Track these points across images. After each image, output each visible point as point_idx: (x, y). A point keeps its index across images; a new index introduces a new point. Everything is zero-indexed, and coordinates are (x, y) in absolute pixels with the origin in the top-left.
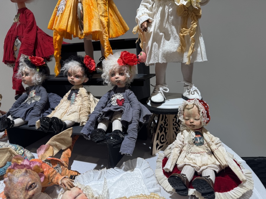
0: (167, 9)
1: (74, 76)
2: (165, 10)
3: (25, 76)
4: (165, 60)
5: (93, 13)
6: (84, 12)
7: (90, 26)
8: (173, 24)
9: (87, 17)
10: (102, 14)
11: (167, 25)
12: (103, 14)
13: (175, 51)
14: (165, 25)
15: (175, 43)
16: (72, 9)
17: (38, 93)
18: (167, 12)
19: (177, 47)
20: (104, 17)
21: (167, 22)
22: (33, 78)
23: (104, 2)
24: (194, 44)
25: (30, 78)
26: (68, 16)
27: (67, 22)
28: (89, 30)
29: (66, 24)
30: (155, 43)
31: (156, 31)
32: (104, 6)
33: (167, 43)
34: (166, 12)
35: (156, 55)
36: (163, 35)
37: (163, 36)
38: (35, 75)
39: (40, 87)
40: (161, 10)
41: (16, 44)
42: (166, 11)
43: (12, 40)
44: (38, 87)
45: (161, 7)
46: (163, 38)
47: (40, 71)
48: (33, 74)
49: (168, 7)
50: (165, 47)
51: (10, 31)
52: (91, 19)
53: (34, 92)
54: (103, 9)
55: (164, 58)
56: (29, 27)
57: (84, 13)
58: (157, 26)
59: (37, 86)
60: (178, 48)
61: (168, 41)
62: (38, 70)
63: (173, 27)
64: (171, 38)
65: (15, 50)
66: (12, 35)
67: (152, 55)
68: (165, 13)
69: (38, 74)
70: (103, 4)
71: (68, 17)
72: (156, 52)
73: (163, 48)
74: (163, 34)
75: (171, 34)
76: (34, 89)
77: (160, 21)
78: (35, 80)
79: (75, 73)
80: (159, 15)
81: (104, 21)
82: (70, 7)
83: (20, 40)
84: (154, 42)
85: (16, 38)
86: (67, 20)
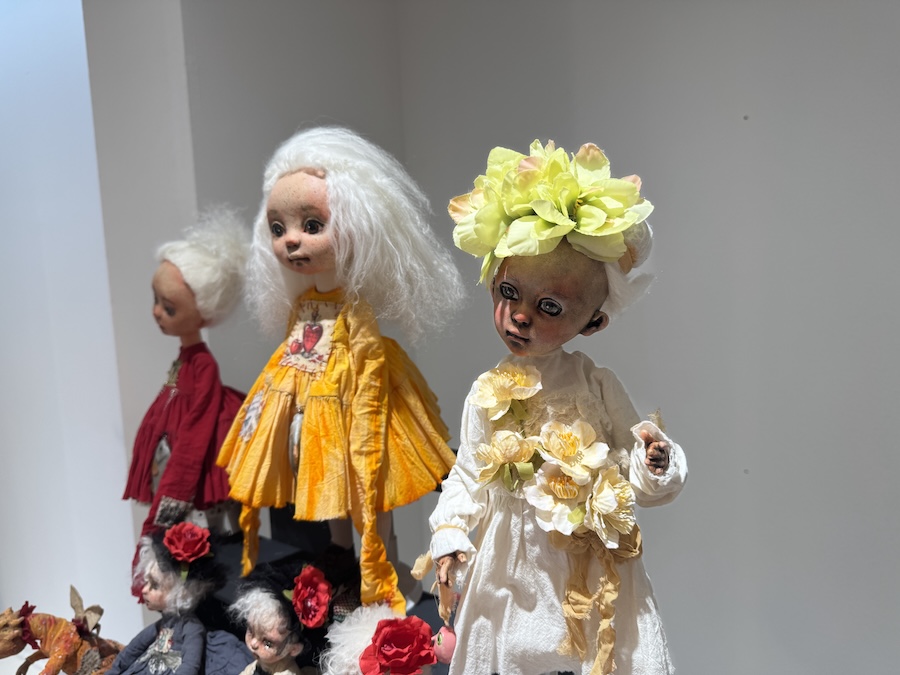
0: (516, 525)
1: (259, 640)
2: (510, 525)
3: (150, 589)
4: (518, 670)
5: (325, 462)
6: (301, 453)
7: (311, 503)
8: (542, 567)
9: (308, 470)
10: (362, 447)
11: (518, 569)
12: (364, 449)
13: (551, 649)
14: (511, 571)
15: (553, 625)
16: (271, 440)
17: (178, 641)
18: (519, 533)
19: (558, 638)
20: (366, 456)
21: (520, 562)
22: (169, 597)
23: (370, 409)
24: (611, 646)
25: (161, 598)
26: (258, 459)
27: (252, 479)
28: (308, 513)
29: (250, 485)
30: (482, 620)
31: (481, 590)
32: (372, 420)
33: (525, 618)
34: (513, 533)
35: (482, 658)
36: (507, 597)
37: (510, 600)
38: (174, 589)
39: (185, 623)
40: (497, 523)
41: (158, 457)
42: (515, 531)
43: (151, 443)
44: (181, 623)
45: (498, 513)
46: (509, 604)
47: (190, 577)
48: (170, 588)
49: (519, 520)
50: (517, 635)
51: (151, 413)
52: (318, 479)
53: (168, 637)
54: (366, 432)
55: (513, 666)
56: (194, 411)
57: (302, 456)
58: (483, 574)
59: (177, 620)
60: (561, 641)
61: (528, 614)
62: (184, 574)
63: (544, 576)
64: (538, 603)
65: (154, 472)
66: (152, 428)
67: (469, 661)
68: (511, 538)
69: (182, 587)
70: (367, 416)
71: (257, 463)
72: (482, 650)
73: (511, 637)
74: (510, 593)
75: (539, 593)
76: (171, 627)
77: (493, 560)
78: (173, 605)
79: (261, 633)
80: (493, 537)
81: (363, 471)
82: (267, 433)
83: (170, 444)
84: (476, 617)
85: (160, 439)
86: (254, 472)
